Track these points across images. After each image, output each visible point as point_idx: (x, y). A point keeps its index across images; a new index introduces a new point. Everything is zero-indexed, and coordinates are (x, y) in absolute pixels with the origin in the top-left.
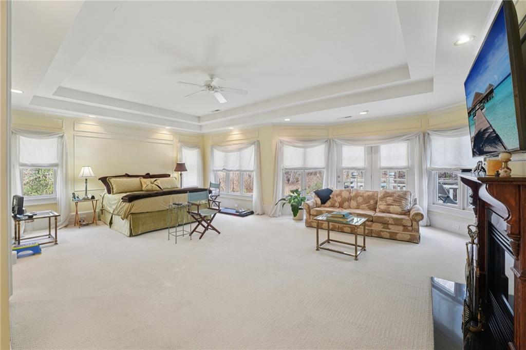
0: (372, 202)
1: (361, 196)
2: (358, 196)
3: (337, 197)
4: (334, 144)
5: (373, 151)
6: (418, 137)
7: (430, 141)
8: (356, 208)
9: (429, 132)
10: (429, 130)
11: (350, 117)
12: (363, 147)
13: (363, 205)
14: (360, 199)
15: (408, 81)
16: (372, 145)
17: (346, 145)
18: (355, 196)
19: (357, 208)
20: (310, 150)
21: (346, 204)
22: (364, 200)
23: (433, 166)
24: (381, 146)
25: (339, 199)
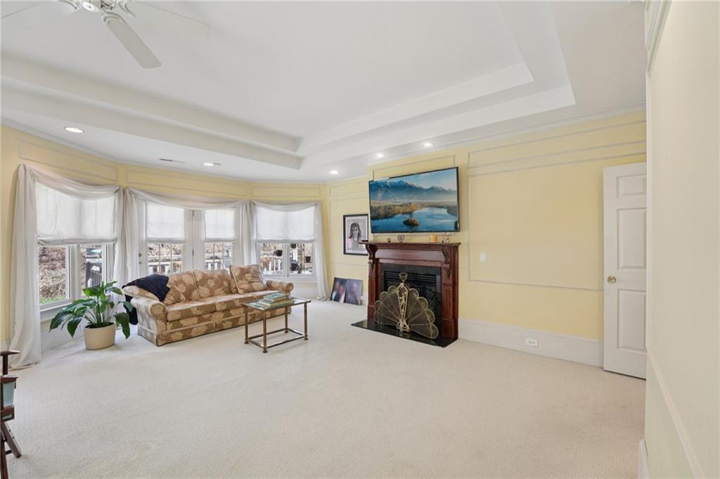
0: (226, 284)
1: (211, 278)
2: (208, 279)
3: (177, 285)
4: (134, 198)
5: (194, 217)
6: (244, 207)
7: (256, 211)
8: (210, 296)
9: (255, 202)
10: (256, 200)
11: (171, 161)
12: (183, 210)
13: (218, 290)
14: (211, 283)
15: (292, 153)
16: (194, 209)
17: (155, 202)
18: (204, 280)
19: (212, 295)
20: (89, 203)
21: (195, 293)
22: (216, 282)
23: (259, 238)
24: (206, 211)
25: (181, 289)
